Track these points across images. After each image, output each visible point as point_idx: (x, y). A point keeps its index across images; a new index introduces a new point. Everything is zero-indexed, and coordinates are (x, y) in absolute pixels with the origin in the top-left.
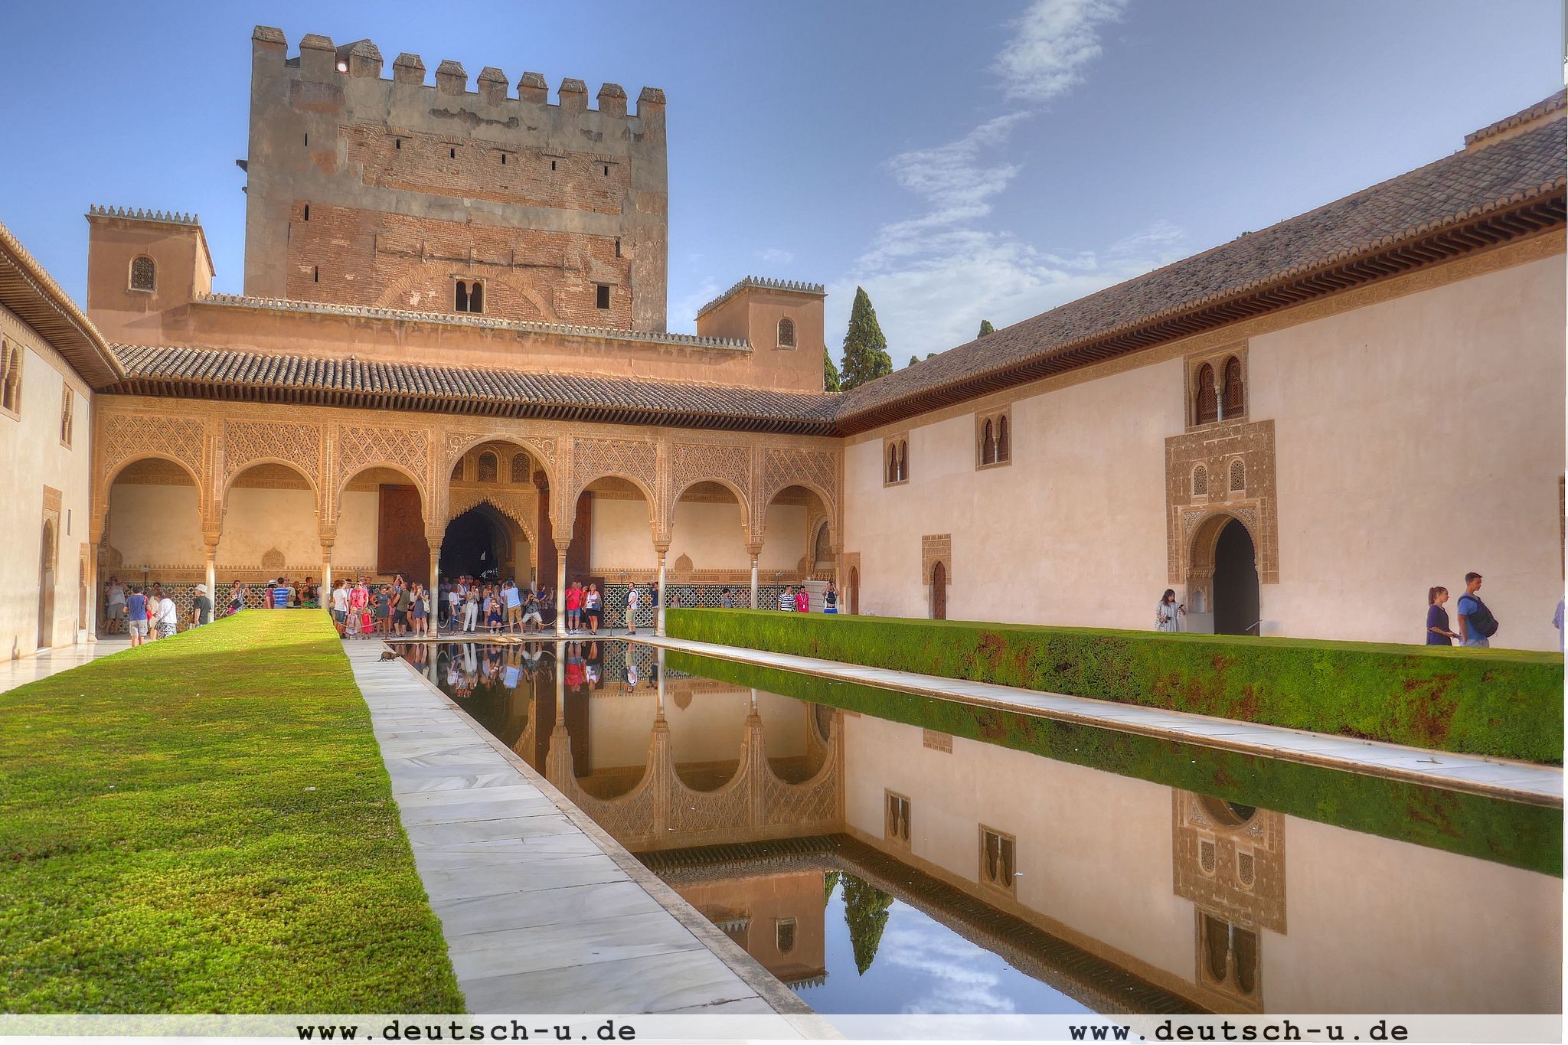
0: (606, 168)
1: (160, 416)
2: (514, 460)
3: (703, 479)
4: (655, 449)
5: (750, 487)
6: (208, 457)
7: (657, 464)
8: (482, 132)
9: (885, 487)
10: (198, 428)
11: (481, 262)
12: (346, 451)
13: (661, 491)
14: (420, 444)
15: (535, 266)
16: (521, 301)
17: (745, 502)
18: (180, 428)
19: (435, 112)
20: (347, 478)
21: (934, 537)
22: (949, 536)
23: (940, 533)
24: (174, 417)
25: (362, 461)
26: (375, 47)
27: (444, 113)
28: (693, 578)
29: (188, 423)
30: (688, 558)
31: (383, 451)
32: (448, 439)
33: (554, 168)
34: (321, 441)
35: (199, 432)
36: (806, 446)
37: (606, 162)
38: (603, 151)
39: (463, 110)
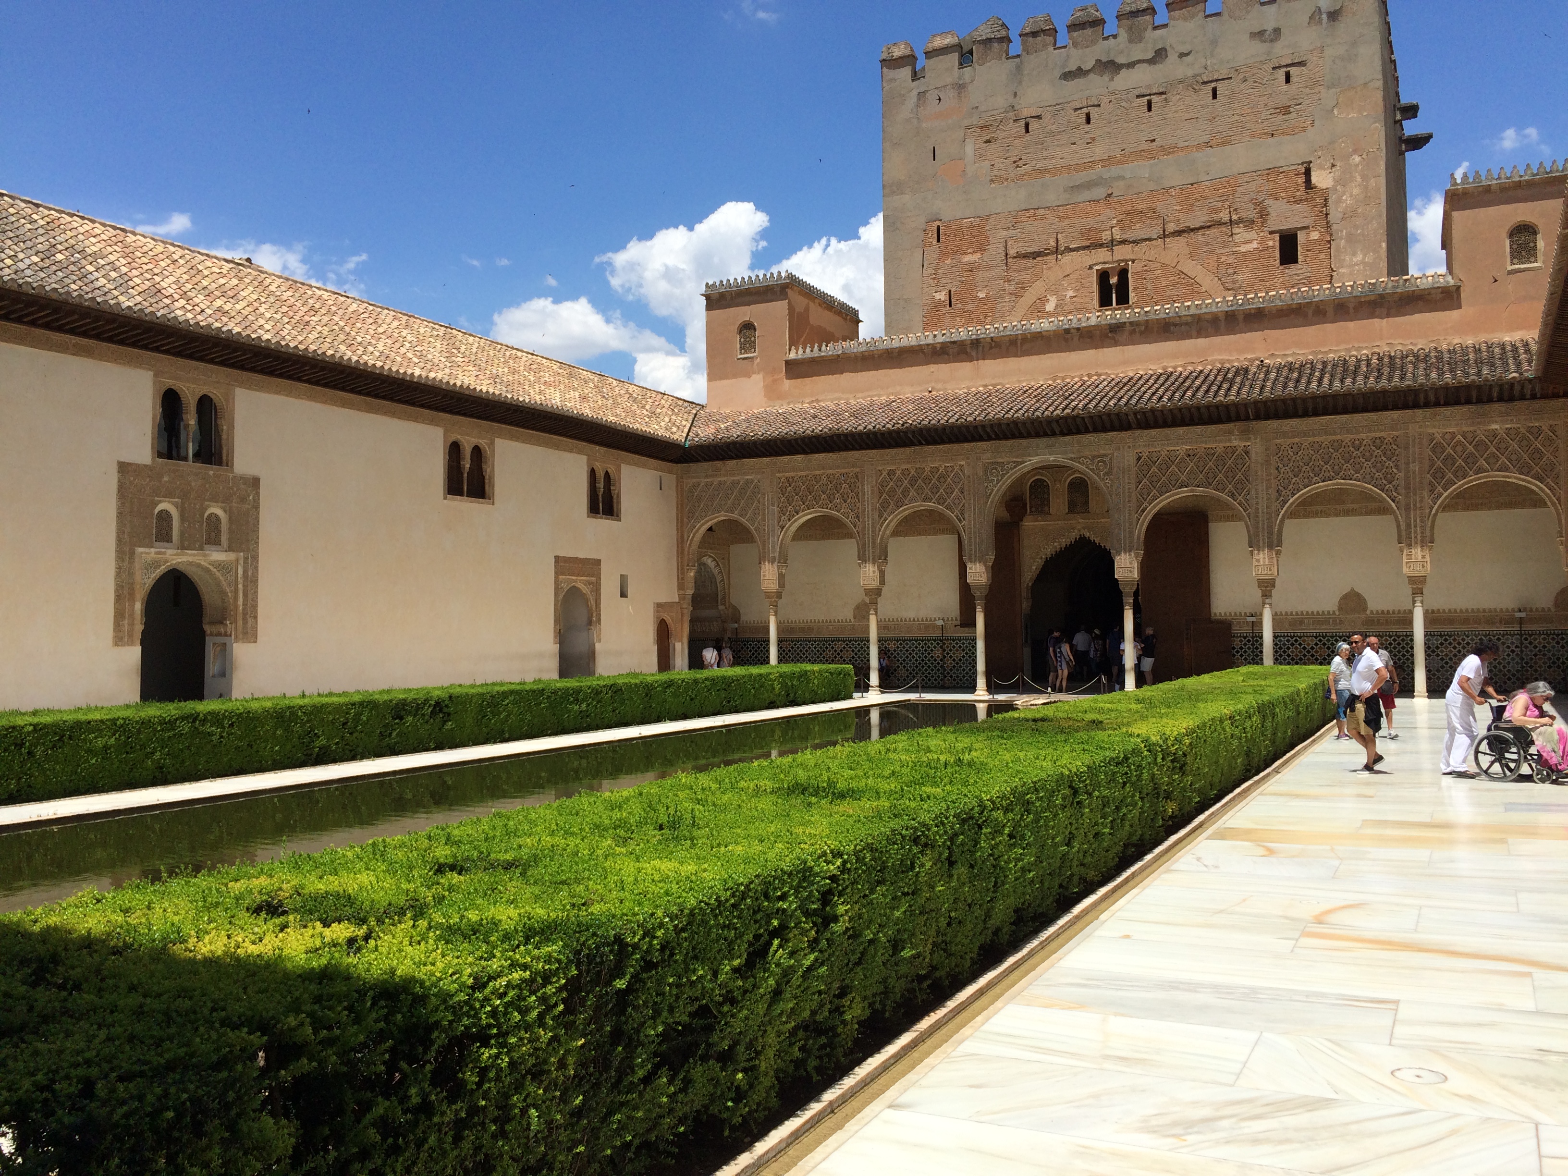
0: (1288, 74)
1: (725, 478)
4: (1247, 453)
5: (1402, 491)
6: (764, 514)
7: (1251, 473)
8: (1123, 80)
10: (756, 486)
11: (1123, 242)
13: (1257, 509)
14: (957, 480)
15: (1192, 230)
16: (1174, 279)
18: (743, 489)
19: (1067, 76)
20: (887, 525)
24: (737, 477)
27: (1080, 73)
29: (747, 482)
30: (1358, 595)
31: (920, 491)
32: (985, 470)
33: (1215, 96)
34: (860, 488)
35: (757, 491)
37: (1287, 66)
38: (1282, 52)
39: (1098, 61)
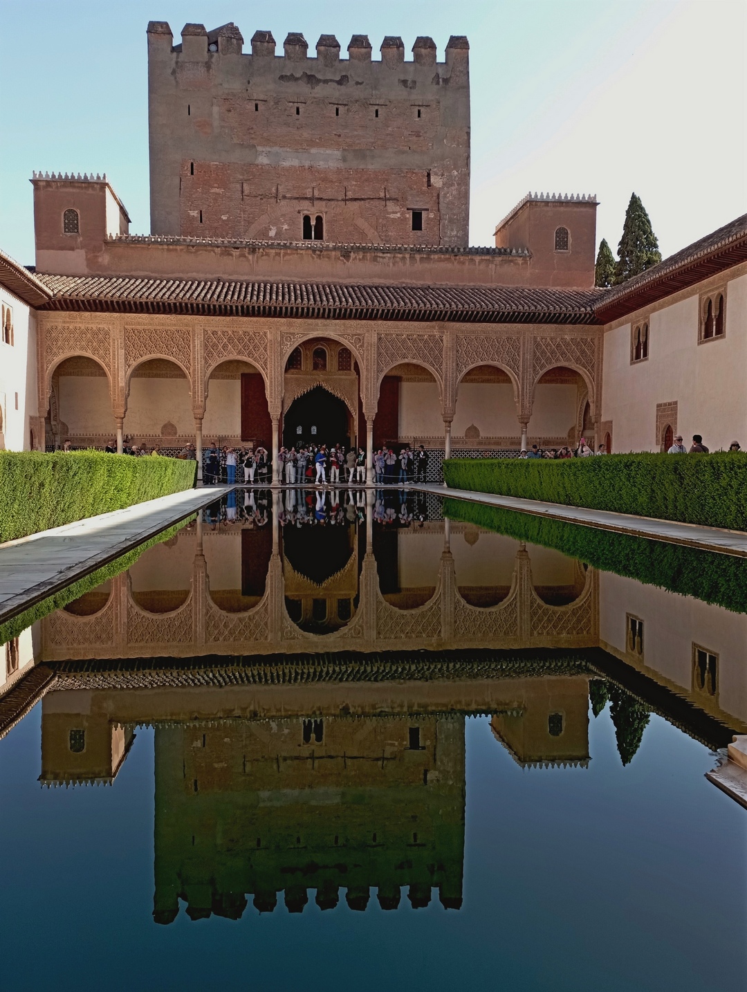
0: (419, 111)
1: (80, 325)
2: (339, 353)
3: (482, 363)
4: (442, 341)
5: (521, 369)
6: (114, 355)
7: (444, 353)
8: (320, 91)
9: (631, 364)
10: (107, 333)
11: (321, 199)
12: (209, 348)
13: (446, 374)
14: (262, 342)
15: (363, 199)
16: (351, 228)
17: (516, 381)
18: (95, 334)
19: (282, 77)
20: (211, 369)
21: (665, 404)
22: (676, 403)
23: (670, 401)
24: (90, 326)
25: (221, 355)
26: (237, 29)
27: (292, 78)
28: (480, 443)
29: (99, 330)
30: (476, 428)
31: (236, 348)
32: (282, 337)
33: (377, 116)
34: (191, 341)
35: (107, 336)
36: (569, 333)
37: (419, 106)
38: (416, 96)
39: (305, 74)
